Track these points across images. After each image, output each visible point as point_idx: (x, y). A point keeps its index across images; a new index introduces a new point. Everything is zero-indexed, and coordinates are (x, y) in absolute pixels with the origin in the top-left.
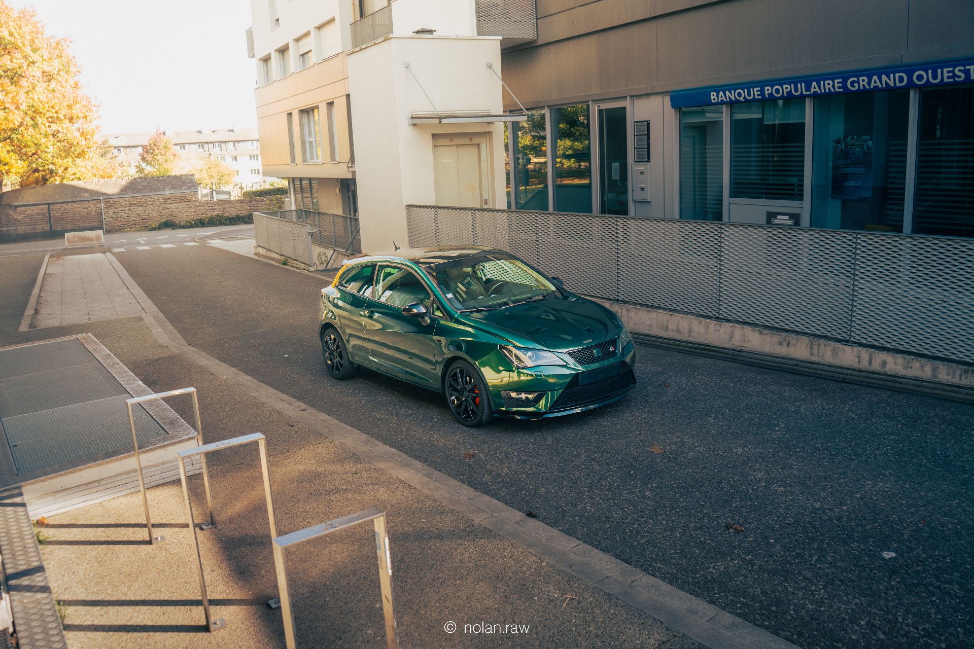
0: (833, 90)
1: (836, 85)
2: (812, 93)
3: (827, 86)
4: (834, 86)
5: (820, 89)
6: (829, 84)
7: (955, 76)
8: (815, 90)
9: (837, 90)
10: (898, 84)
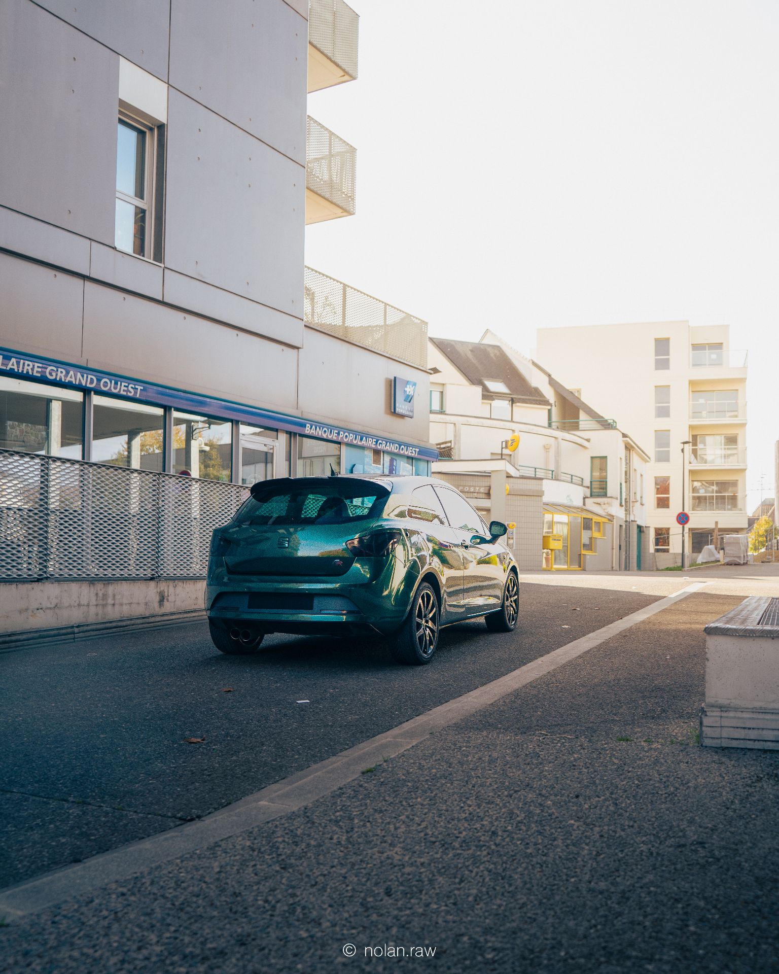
0: (31, 373)
1: (36, 369)
2: (8, 369)
3: (26, 367)
4: (33, 369)
5: (18, 367)
6: (28, 365)
7: (128, 391)
8: (12, 367)
9: (35, 374)
10: (88, 385)
